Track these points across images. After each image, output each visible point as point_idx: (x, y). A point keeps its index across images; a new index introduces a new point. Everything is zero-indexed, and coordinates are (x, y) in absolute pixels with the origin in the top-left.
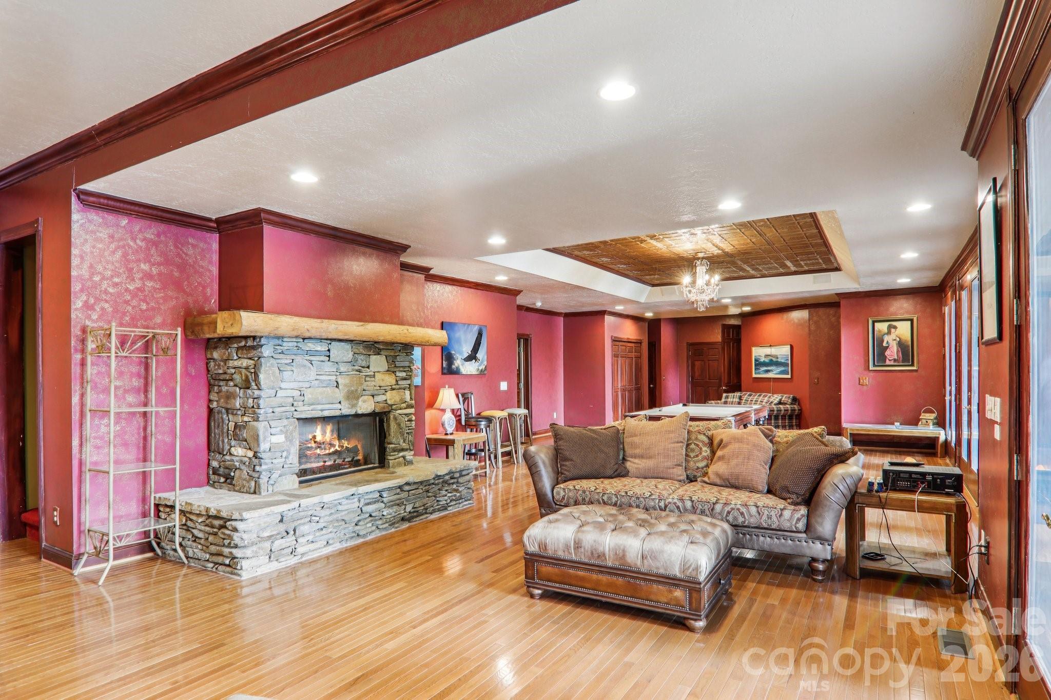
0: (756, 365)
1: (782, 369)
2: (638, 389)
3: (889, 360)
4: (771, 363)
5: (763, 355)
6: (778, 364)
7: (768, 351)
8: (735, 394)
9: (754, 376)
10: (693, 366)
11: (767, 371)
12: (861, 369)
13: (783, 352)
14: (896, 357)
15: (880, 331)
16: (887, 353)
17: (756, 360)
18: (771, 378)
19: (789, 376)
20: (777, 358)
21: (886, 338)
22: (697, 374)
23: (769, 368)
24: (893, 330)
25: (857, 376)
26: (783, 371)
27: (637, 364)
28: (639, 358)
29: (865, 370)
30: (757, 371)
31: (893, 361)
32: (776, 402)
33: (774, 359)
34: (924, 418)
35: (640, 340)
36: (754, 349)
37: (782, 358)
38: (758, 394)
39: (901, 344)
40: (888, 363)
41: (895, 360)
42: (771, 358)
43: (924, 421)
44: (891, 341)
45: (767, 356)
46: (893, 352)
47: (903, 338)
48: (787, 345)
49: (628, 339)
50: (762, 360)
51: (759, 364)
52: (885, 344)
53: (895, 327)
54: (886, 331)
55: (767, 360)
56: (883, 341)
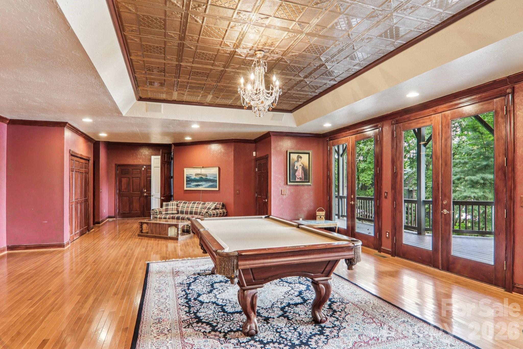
0: (187, 181)
1: (211, 184)
2: (86, 201)
3: (298, 178)
4: (201, 180)
5: (194, 174)
6: (207, 180)
7: (198, 171)
8: (174, 203)
9: (185, 189)
10: (120, 182)
11: (197, 186)
12: (282, 183)
13: (212, 172)
14: (301, 177)
15: (293, 159)
16: (297, 174)
17: (187, 178)
18: (200, 190)
19: (217, 189)
20: (207, 176)
21: (296, 164)
22: (123, 188)
23: (199, 183)
24: (300, 159)
25: (280, 189)
26: (212, 185)
27: (86, 180)
28: (87, 173)
29: (284, 184)
30: (188, 186)
31: (299, 179)
32: (213, 208)
33: (204, 177)
34: (319, 215)
35: (89, 158)
36: (185, 169)
37: (211, 176)
38: (192, 202)
39: (303, 168)
40: (297, 180)
41: (301, 178)
42: (201, 176)
43: (319, 217)
44: (298, 166)
45: (197, 175)
46: (299, 174)
47: (305, 164)
48: (216, 167)
49: (81, 155)
50: (193, 177)
51: (190, 180)
52: (295, 168)
53: (301, 157)
54: (296, 159)
55: (197, 178)
56: (294, 166)
